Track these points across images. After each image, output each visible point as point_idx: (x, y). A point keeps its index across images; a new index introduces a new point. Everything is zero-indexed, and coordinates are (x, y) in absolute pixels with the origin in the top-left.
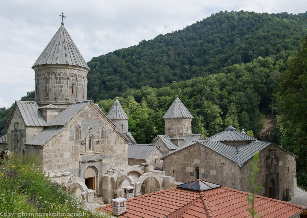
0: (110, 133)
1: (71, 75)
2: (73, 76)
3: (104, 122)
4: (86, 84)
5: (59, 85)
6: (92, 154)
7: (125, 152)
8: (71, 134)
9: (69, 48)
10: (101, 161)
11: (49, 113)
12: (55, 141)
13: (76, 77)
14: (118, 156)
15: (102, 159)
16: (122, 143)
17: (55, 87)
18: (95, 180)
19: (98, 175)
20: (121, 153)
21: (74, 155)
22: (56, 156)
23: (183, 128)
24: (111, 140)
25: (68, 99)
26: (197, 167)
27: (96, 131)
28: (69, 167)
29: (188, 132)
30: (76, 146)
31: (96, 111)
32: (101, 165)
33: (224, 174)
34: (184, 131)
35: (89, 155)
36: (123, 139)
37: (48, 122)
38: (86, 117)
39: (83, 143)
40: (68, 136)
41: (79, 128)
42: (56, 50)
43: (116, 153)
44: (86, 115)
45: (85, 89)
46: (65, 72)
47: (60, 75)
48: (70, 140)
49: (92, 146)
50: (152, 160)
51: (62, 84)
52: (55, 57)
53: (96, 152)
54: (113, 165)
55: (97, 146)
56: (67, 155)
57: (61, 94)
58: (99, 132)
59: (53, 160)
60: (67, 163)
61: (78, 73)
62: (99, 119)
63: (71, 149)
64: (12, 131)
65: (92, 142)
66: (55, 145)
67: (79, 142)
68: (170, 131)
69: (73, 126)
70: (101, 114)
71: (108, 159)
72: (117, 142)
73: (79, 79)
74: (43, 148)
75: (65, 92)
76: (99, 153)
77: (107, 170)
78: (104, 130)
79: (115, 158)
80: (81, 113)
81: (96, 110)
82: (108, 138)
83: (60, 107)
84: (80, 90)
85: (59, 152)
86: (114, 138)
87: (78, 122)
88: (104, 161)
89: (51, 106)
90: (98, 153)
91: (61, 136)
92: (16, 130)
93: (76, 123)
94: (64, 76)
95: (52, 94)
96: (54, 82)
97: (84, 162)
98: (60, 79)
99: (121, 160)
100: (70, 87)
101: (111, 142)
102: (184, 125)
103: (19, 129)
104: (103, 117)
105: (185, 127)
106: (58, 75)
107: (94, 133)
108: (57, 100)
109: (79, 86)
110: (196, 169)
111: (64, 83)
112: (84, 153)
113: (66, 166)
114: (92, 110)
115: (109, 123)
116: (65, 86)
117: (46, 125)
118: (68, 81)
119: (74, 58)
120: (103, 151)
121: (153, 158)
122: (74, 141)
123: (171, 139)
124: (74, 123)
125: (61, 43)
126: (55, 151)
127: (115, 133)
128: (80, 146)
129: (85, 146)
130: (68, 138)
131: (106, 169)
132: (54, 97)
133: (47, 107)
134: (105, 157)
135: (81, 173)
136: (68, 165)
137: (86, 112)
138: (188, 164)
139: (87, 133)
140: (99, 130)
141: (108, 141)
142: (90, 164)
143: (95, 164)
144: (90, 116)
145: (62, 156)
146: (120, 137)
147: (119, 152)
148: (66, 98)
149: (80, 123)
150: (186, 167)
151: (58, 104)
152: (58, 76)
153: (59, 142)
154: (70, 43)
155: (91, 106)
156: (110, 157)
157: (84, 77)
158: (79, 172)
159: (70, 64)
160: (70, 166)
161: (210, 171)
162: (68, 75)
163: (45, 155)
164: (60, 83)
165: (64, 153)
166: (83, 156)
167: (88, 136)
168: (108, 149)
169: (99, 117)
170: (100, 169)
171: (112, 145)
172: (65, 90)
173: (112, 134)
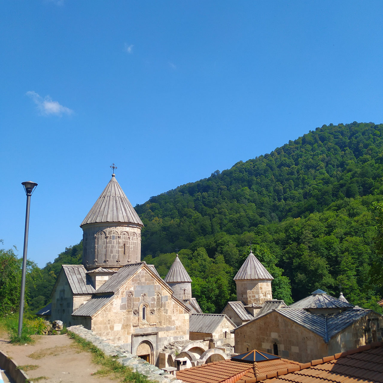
0: (167, 301)
1: (122, 234)
2: (124, 234)
3: (160, 287)
4: (140, 242)
5: (109, 246)
6: (146, 326)
7: (186, 323)
8: (122, 303)
9: (121, 202)
10: (156, 334)
11: (98, 278)
12: (105, 311)
13: (129, 235)
14: (177, 329)
15: (158, 333)
16: (181, 312)
17: (105, 248)
18: (150, 358)
19: (153, 352)
20: (180, 324)
21: (126, 326)
22: (106, 328)
23: (260, 292)
24: (168, 308)
25: (120, 261)
26: (275, 343)
27: (151, 297)
28: (120, 342)
29: (266, 298)
30: (128, 316)
31: (151, 274)
32: (157, 339)
33: (309, 352)
34: (262, 296)
35: (143, 327)
36: (182, 307)
37: (97, 288)
38: (139, 282)
39: (136, 313)
40: (120, 305)
41: (132, 294)
42: (107, 207)
43: (174, 324)
44: (139, 279)
45: (138, 249)
46: (116, 231)
47: (111, 234)
48: (121, 309)
49: (146, 316)
50: (221, 335)
51: (112, 244)
52: (105, 213)
53: (151, 323)
54: (171, 339)
55: (151, 316)
56: (118, 327)
57: (112, 255)
58: (153, 299)
59: (102, 333)
60: (117, 337)
61: (130, 230)
62: (154, 284)
63: (123, 320)
64: (58, 300)
65: (146, 311)
66: (105, 315)
67: (131, 311)
68: (243, 296)
69: (125, 293)
70: (156, 278)
71: (165, 332)
72: (175, 311)
73: (131, 237)
74: (92, 319)
75: (116, 253)
76: (155, 324)
77: (164, 346)
78: (160, 296)
79: (173, 331)
80: (133, 277)
81: (151, 272)
82: (165, 306)
83: (110, 271)
84: (132, 250)
85: (109, 323)
86: (172, 306)
87: (130, 288)
88: (161, 334)
89: (100, 269)
90: (153, 324)
91: (112, 304)
92: (62, 299)
93: (128, 289)
94: (115, 235)
95: (102, 256)
96: (104, 241)
97: (137, 336)
98: (110, 238)
99: (181, 333)
100: (122, 247)
101: (168, 311)
102: (261, 288)
103: (66, 296)
104: (158, 281)
105: (262, 291)
106: (108, 234)
107: (149, 299)
108: (107, 262)
109: (132, 245)
110: (274, 344)
111: (115, 242)
112: (137, 325)
113: (116, 340)
114: (146, 273)
115: (166, 288)
116: (117, 246)
117: (94, 291)
118: (120, 240)
119: (126, 213)
120: (159, 322)
121: (221, 331)
122: (126, 311)
123: (245, 306)
124: (125, 290)
125: (112, 197)
126: (104, 323)
127: (173, 300)
128: (132, 316)
129: (139, 316)
130: (119, 307)
131: (163, 344)
132: (104, 259)
133: (97, 270)
134: (162, 330)
135: (134, 349)
136: (119, 339)
137: (139, 276)
138: (264, 339)
139: (140, 300)
140: (154, 297)
141: (164, 310)
142: (145, 338)
143: (150, 339)
144: (143, 280)
145: (112, 328)
146: (178, 304)
147: (178, 323)
148: (116, 260)
149: (132, 289)
150: (262, 343)
151: (108, 267)
152: (109, 236)
153: (109, 312)
154: (122, 197)
155: (145, 269)
156: (168, 329)
157: (137, 234)
158: (132, 347)
159: (121, 220)
160: (121, 340)
161: (291, 347)
162: (119, 234)
163: (93, 327)
164: (111, 244)
165: (115, 325)
166: (136, 328)
167: (142, 304)
168: (165, 320)
169: (154, 281)
170: (156, 344)
171: (170, 314)
172: (116, 250)
173: (169, 301)
